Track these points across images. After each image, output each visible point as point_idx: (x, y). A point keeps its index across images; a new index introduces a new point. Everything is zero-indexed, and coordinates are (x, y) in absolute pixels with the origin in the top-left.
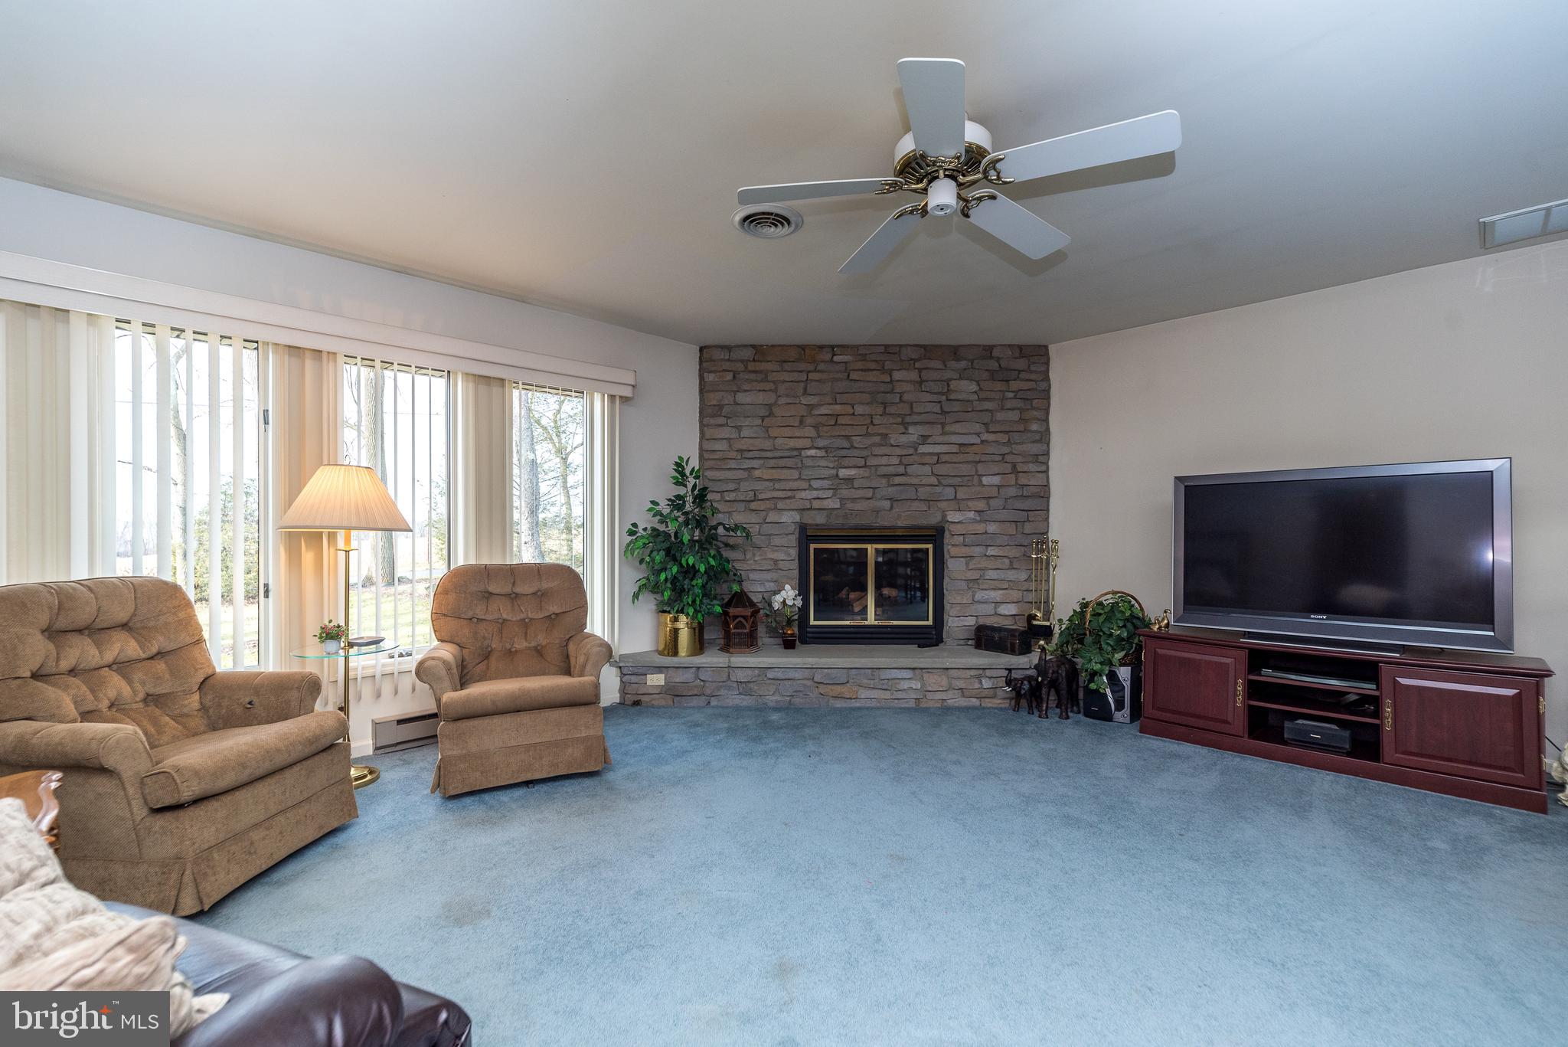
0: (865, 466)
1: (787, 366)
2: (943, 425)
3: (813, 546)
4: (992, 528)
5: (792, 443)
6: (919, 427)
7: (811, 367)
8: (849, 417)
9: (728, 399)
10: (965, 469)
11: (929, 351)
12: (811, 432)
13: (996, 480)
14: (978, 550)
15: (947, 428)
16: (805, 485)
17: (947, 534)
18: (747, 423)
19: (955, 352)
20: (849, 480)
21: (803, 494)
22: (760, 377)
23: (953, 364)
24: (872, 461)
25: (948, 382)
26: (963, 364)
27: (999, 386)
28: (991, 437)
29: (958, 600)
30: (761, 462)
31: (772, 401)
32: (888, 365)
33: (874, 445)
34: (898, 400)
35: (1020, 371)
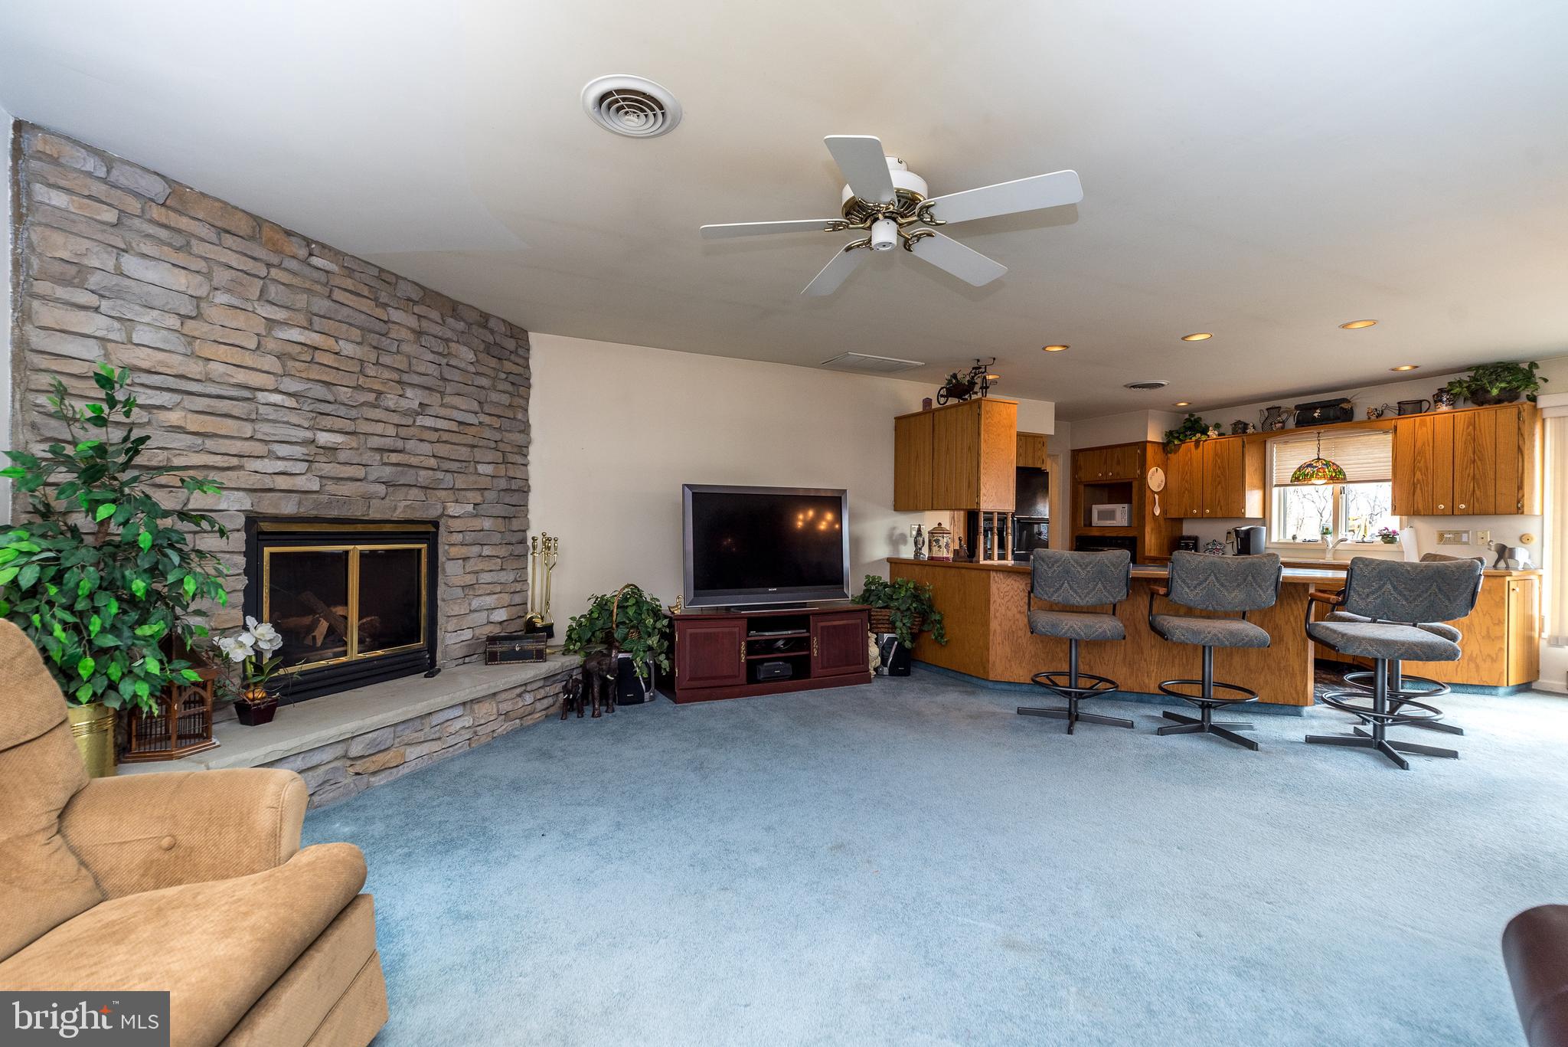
0: (353, 432)
1: (229, 240)
2: (443, 394)
3: (267, 551)
4: (487, 524)
5: (241, 376)
6: (419, 392)
7: (274, 259)
8: (332, 355)
9: (100, 259)
10: (463, 453)
11: (427, 295)
12: (270, 363)
13: (489, 469)
14: (476, 549)
15: (447, 400)
16: (259, 449)
17: (442, 529)
18: (146, 319)
19: (452, 307)
20: (333, 450)
21: (257, 465)
22: (179, 241)
23: (450, 321)
24: (362, 427)
25: (447, 342)
26: (461, 325)
27: (493, 363)
28: (486, 419)
29: (456, 610)
30: (177, 398)
31: (202, 292)
32: (384, 298)
33: (366, 404)
34: (394, 349)
35: (510, 352)
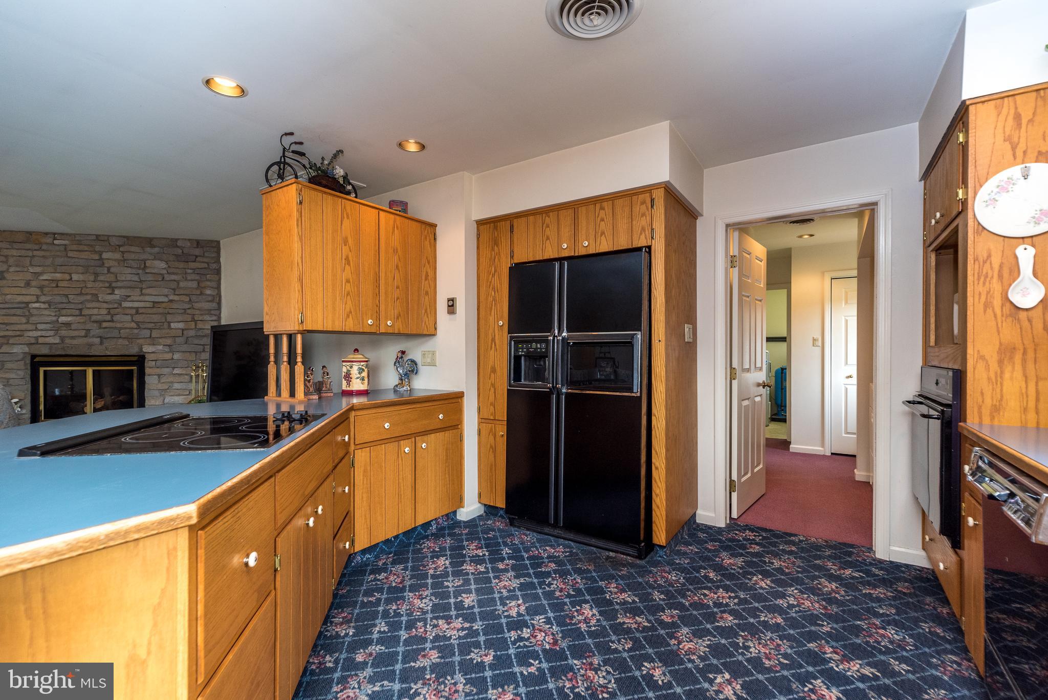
0: (81, 315)
1: (16, 245)
2: (142, 289)
3: (42, 369)
5: (20, 299)
6: (123, 290)
7: (36, 247)
8: (66, 282)
10: (156, 318)
11: (130, 240)
12: (36, 291)
13: (181, 325)
14: (167, 370)
15: (144, 291)
16: (32, 327)
17: (146, 360)
19: (149, 242)
20: (68, 325)
21: (30, 334)
23: (148, 249)
24: (85, 312)
25: (144, 261)
26: (156, 250)
27: (182, 265)
28: (176, 298)
32: (98, 248)
33: (88, 301)
34: (106, 272)
35: (197, 256)
